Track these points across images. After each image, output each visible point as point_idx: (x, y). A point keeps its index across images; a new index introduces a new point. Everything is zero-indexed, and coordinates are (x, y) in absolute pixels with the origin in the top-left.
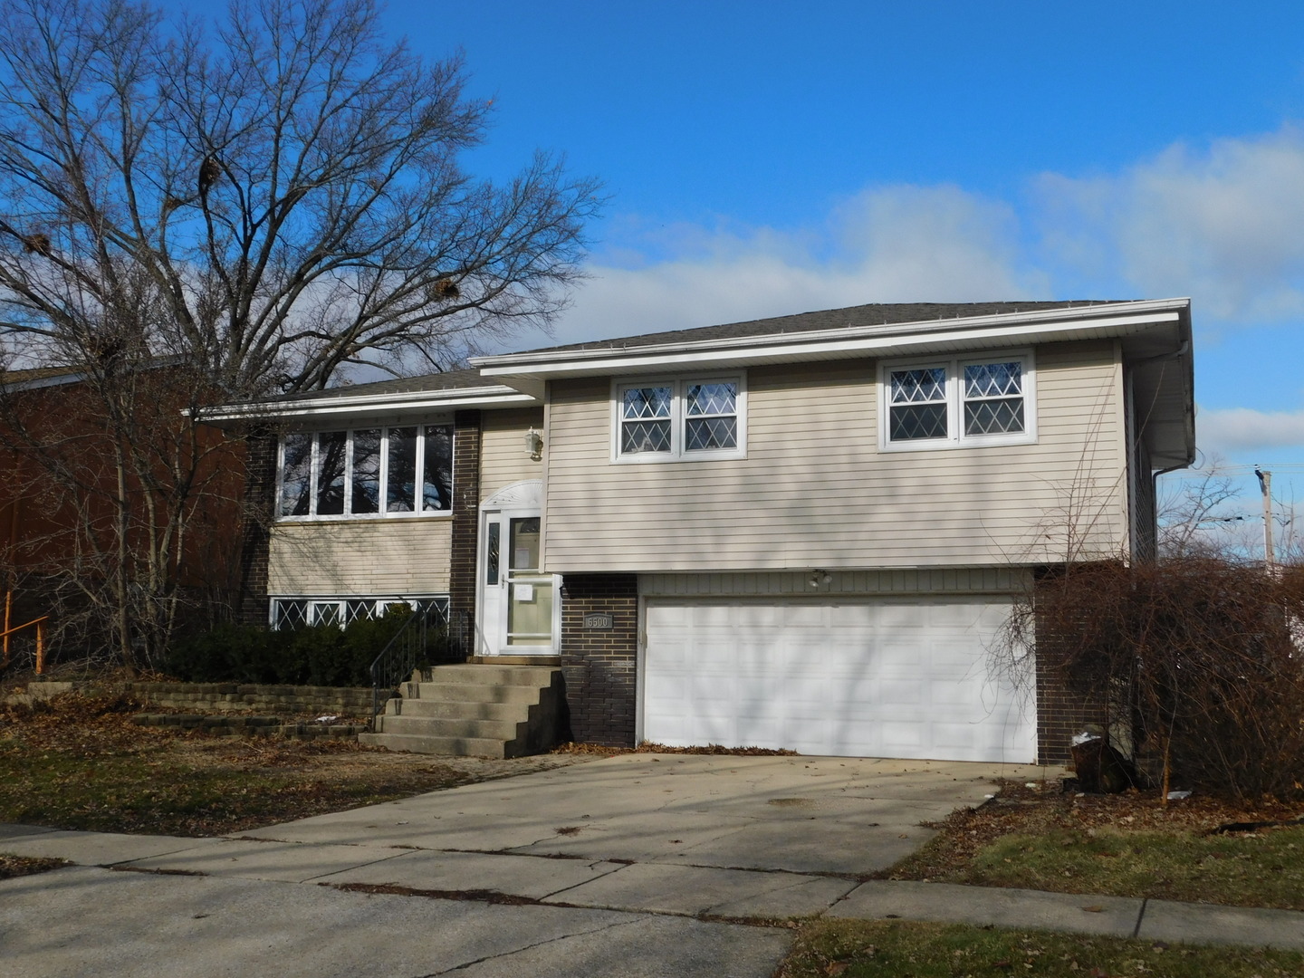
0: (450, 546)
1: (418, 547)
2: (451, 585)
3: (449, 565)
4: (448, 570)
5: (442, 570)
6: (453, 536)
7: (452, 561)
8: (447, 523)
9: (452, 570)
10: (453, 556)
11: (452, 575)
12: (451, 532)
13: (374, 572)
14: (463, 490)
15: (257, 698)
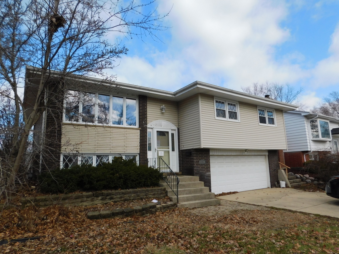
0: (139, 138)
1: (127, 137)
2: (140, 151)
3: (139, 144)
4: (139, 146)
5: (137, 146)
6: (140, 135)
7: (140, 143)
8: (138, 130)
9: (140, 146)
10: (140, 141)
11: (140, 147)
12: (139, 133)
13: (111, 145)
14: (143, 120)
15: (115, 197)
